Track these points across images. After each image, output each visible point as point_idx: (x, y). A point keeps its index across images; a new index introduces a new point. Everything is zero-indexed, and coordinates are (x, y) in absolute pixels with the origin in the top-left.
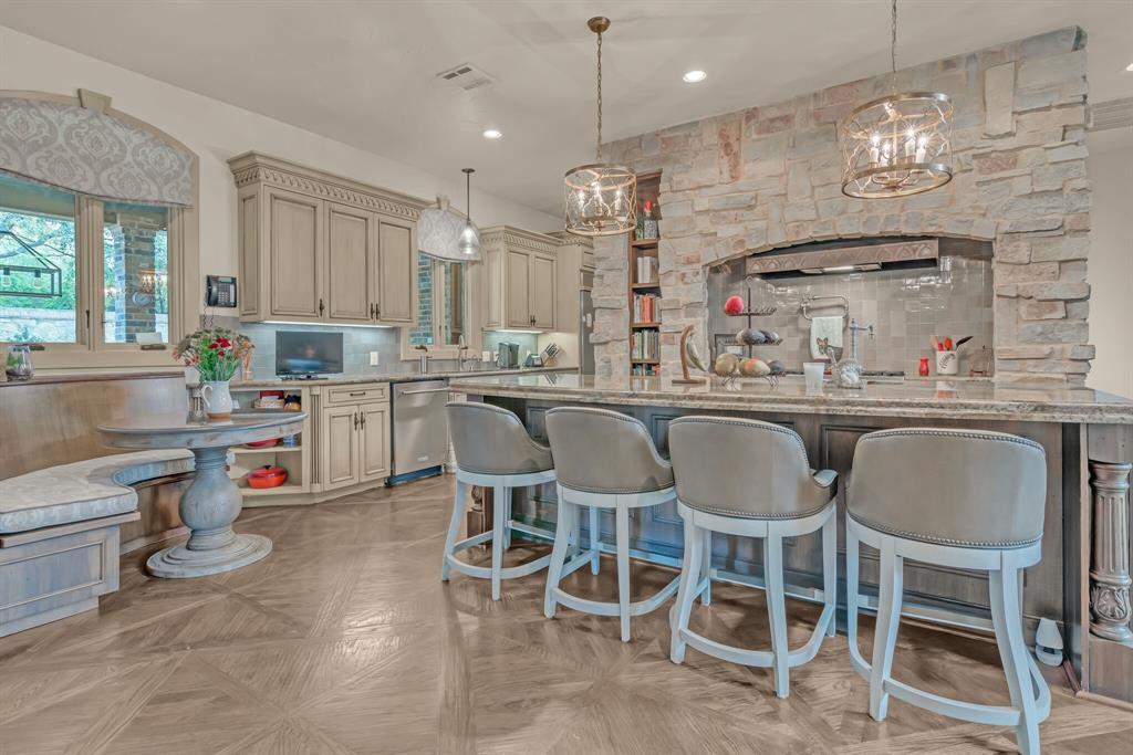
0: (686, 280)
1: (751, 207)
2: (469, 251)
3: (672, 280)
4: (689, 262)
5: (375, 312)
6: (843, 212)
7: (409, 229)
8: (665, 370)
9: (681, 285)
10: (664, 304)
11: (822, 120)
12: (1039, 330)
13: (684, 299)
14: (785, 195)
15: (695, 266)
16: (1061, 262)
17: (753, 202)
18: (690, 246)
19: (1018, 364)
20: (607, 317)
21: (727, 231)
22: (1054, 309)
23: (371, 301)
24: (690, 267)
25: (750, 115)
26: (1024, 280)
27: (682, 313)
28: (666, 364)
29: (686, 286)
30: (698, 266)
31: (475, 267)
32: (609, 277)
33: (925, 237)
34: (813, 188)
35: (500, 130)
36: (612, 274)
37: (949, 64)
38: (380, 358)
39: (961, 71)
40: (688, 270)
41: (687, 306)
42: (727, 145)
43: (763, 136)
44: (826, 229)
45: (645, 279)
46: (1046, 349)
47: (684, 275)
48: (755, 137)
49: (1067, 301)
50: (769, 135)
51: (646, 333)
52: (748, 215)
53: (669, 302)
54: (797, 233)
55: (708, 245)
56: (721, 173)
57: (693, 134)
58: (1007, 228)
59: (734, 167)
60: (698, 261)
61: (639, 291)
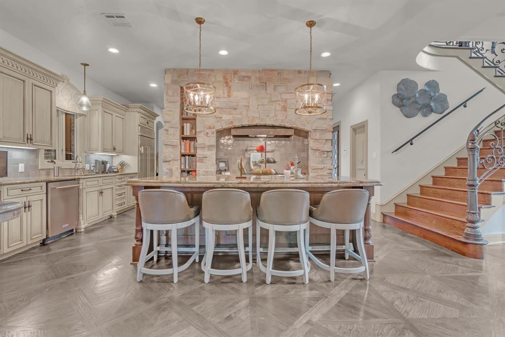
0: (208, 135)
1: (235, 109)
2: (85, 109)
3: (202, 135)
4: (210, 128)
5: (30, 139)
6: (268, 116)
7: (51, 92)
8: (199, 173)
9: (206, 137)
10: (199, 145)
11: (262, 81)
12: (321, 160)
13: (207, 143)
14: (248, 106)
15: (213, 130)
16: (326, 140)
17: (236, 107)
18: (211, 121)
19: (316, 171)
20: (170, 149)
21: (226, 117)
22: (324, 154)
23: (27, 132)
24: (210, 130)
25: (235, 72)
26: (317, 145)
27: (206, 149)
28: (199, 171)
29: (208, 138)
30: (214, 130)
31: (82, 117)
32: (171, 131)
33: (290, 128)
34: (258, 105)
35: (118, 49)
36: (172, 129)
37: (300, 72)
38: (26, 168)
39: (302, 75)
40: (209, 131)
41: (209, 146)
42: (226, 83)
43: (239, 82)
44: (262, 121)
45: (187, 133)
46: (323, 166)
47: (207, 133)
48: (237, 81)
49: (327, 152)
50: (243, 82)
51: (187, 157)
52: (234, 112)
53: (201, 144)
54: (253, 121)
55: (218, 121)
56: (224, 93)
57: (212, 74)
58: (314, 128)
59: (229, 92)
60: (214, 128)
61: (184, 138)
